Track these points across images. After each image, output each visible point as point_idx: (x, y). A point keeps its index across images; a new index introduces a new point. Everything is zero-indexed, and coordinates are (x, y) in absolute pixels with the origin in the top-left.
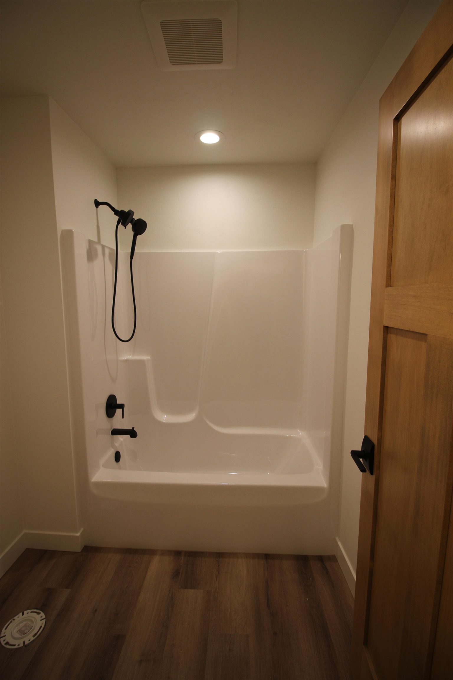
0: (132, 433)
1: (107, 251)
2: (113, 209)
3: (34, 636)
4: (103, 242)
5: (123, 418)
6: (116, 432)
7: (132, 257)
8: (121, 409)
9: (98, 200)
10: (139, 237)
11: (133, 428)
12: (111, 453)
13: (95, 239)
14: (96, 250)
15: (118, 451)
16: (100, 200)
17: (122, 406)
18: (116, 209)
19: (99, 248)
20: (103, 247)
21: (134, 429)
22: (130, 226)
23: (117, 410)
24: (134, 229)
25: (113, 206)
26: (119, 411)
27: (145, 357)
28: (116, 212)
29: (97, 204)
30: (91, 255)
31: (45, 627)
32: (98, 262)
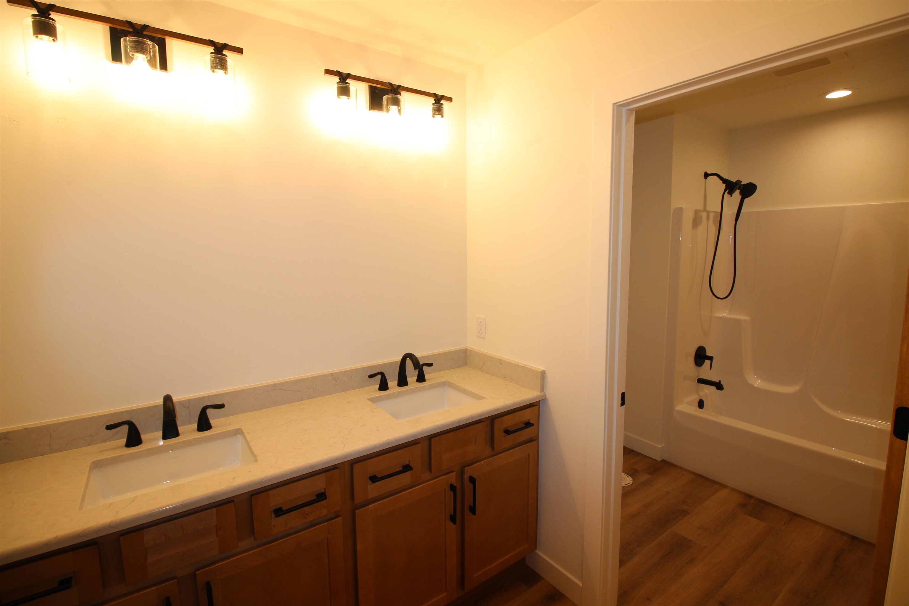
0: (719, 386)
1: (712, 215)
2: (721, 178)
3: (626, 484)
4: (709, 208)
5: (711, 369)
6: (701, 381)
7: (737, 220)
8: (710, 361)
9: (708, 173)
10: (746, 200)
11: (720, 381)
12: (695, 398)
13: (701, 208)
14: (701, 217)
15: (702, 399)
16: (709, 172)
17: (711, 358)
18: (725, 178)
19: (704, 215)
20: (708, 213)
21: (721, 383)
22: (737, 192)
23: (706, 361)
24: (741, 193)
25: (722, 176)
26: (707, 362)
27: (742, 317)
28: (724, 181)
29: (706, 175)
30: (696, 222)
31: (631, 485)
32: (702, 228)
